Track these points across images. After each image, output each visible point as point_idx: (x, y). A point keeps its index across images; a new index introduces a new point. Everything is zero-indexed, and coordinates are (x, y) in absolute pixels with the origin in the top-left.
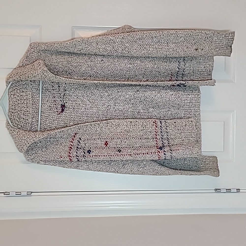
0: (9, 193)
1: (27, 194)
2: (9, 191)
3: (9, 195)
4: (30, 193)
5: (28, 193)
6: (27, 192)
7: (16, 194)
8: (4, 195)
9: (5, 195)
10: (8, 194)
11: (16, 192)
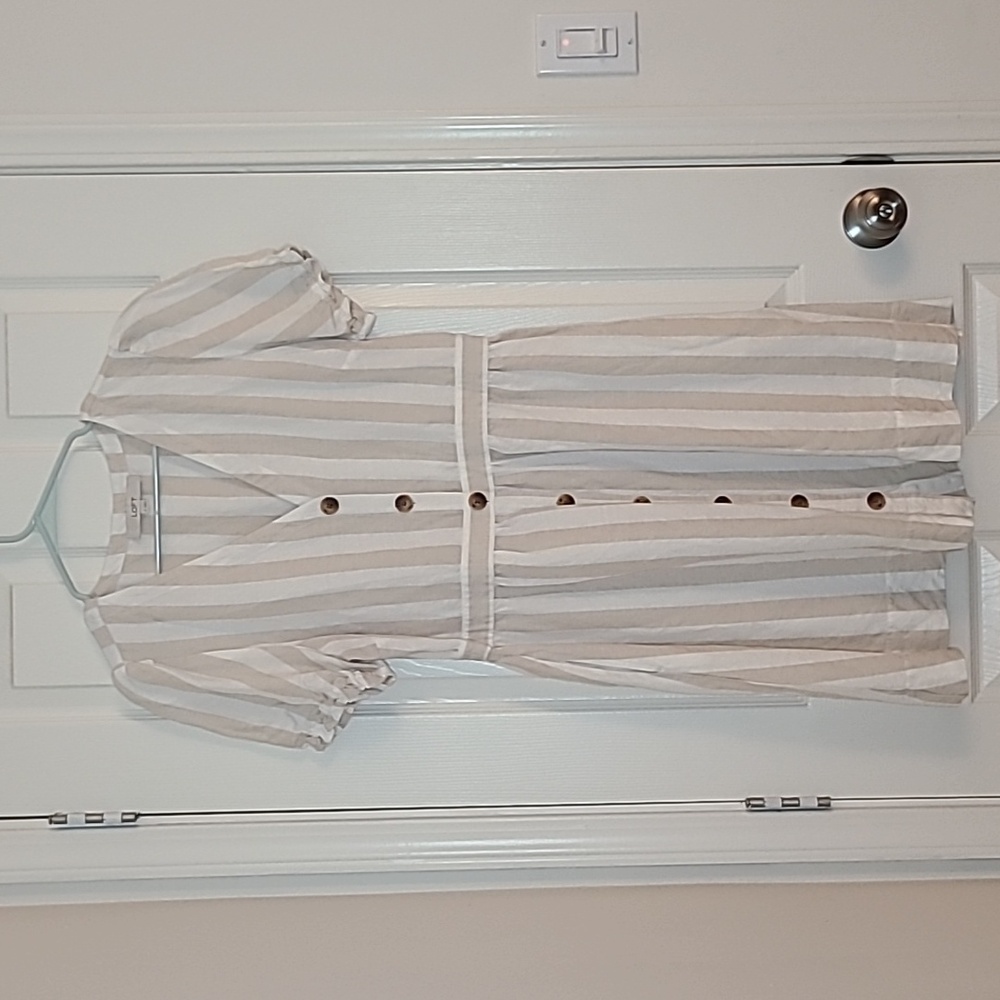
0: (66, 816)
1: (123, 821)
2: (64, 813)
3: (65, 822)
4: (132, 817)
5: (126, 817)
6: (124, 814)
7: (87, 822)
8: (51, 822)
9: (54, 826)
10: (63, 819)
11: (87, 815)
